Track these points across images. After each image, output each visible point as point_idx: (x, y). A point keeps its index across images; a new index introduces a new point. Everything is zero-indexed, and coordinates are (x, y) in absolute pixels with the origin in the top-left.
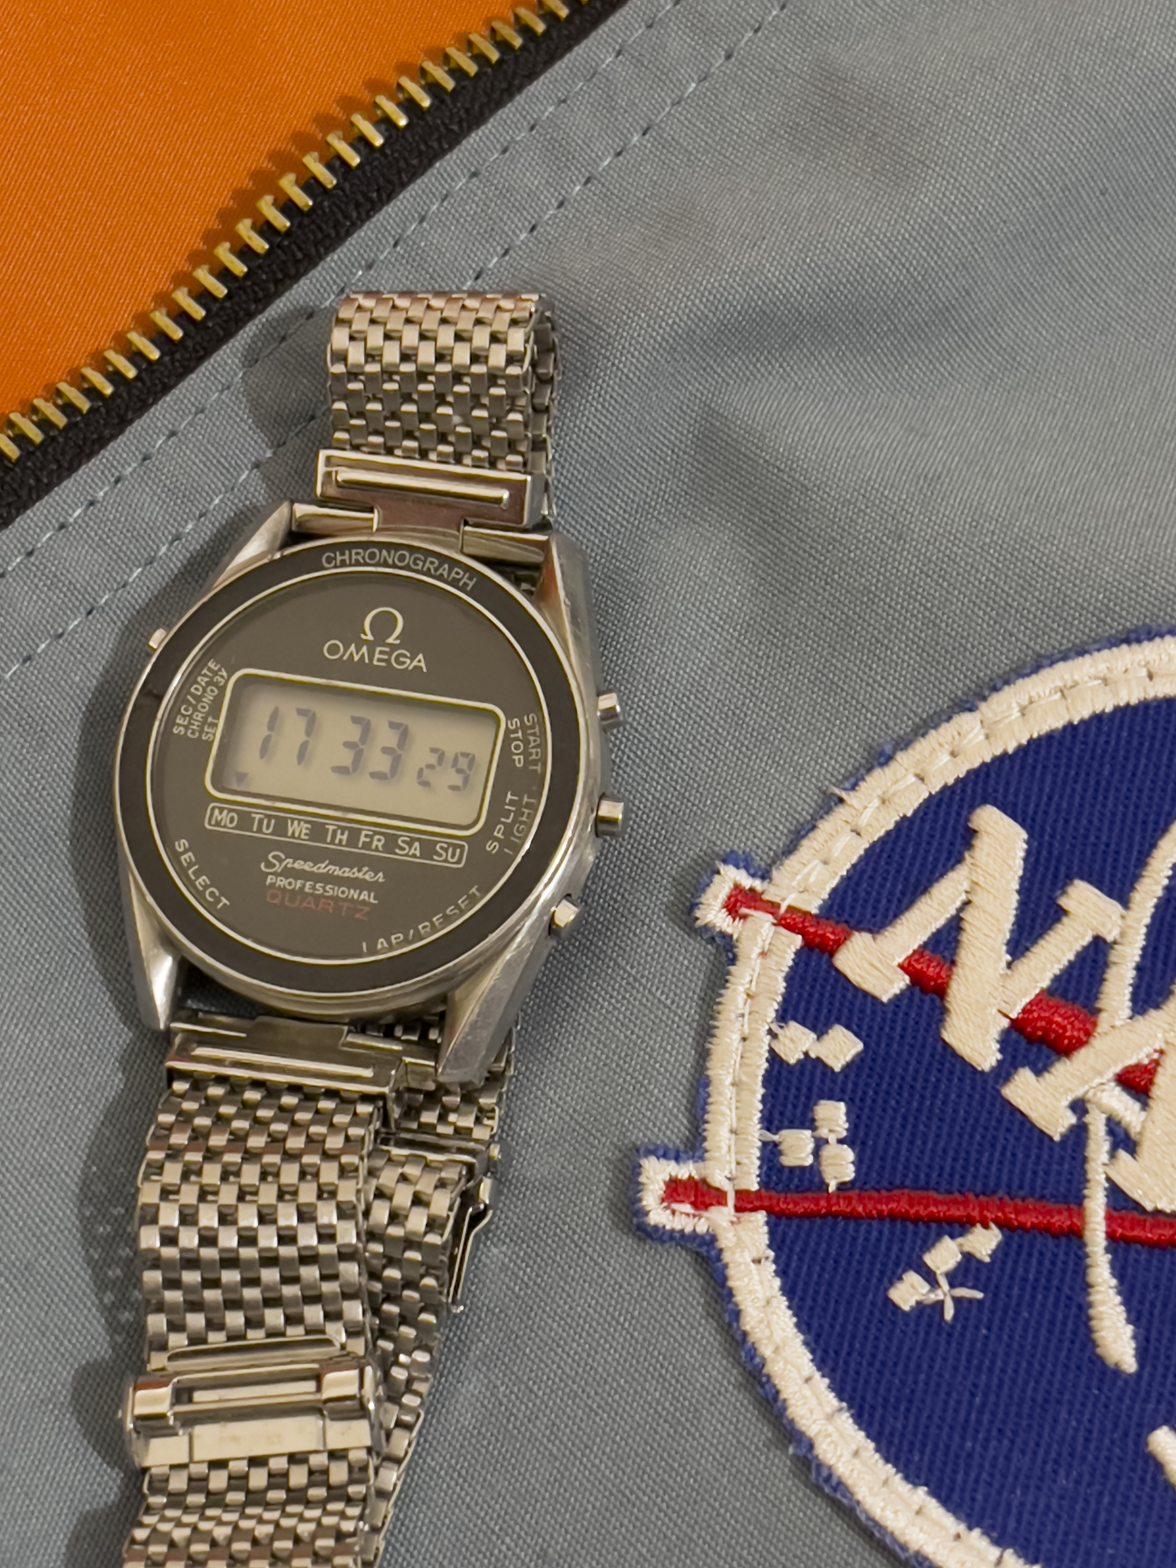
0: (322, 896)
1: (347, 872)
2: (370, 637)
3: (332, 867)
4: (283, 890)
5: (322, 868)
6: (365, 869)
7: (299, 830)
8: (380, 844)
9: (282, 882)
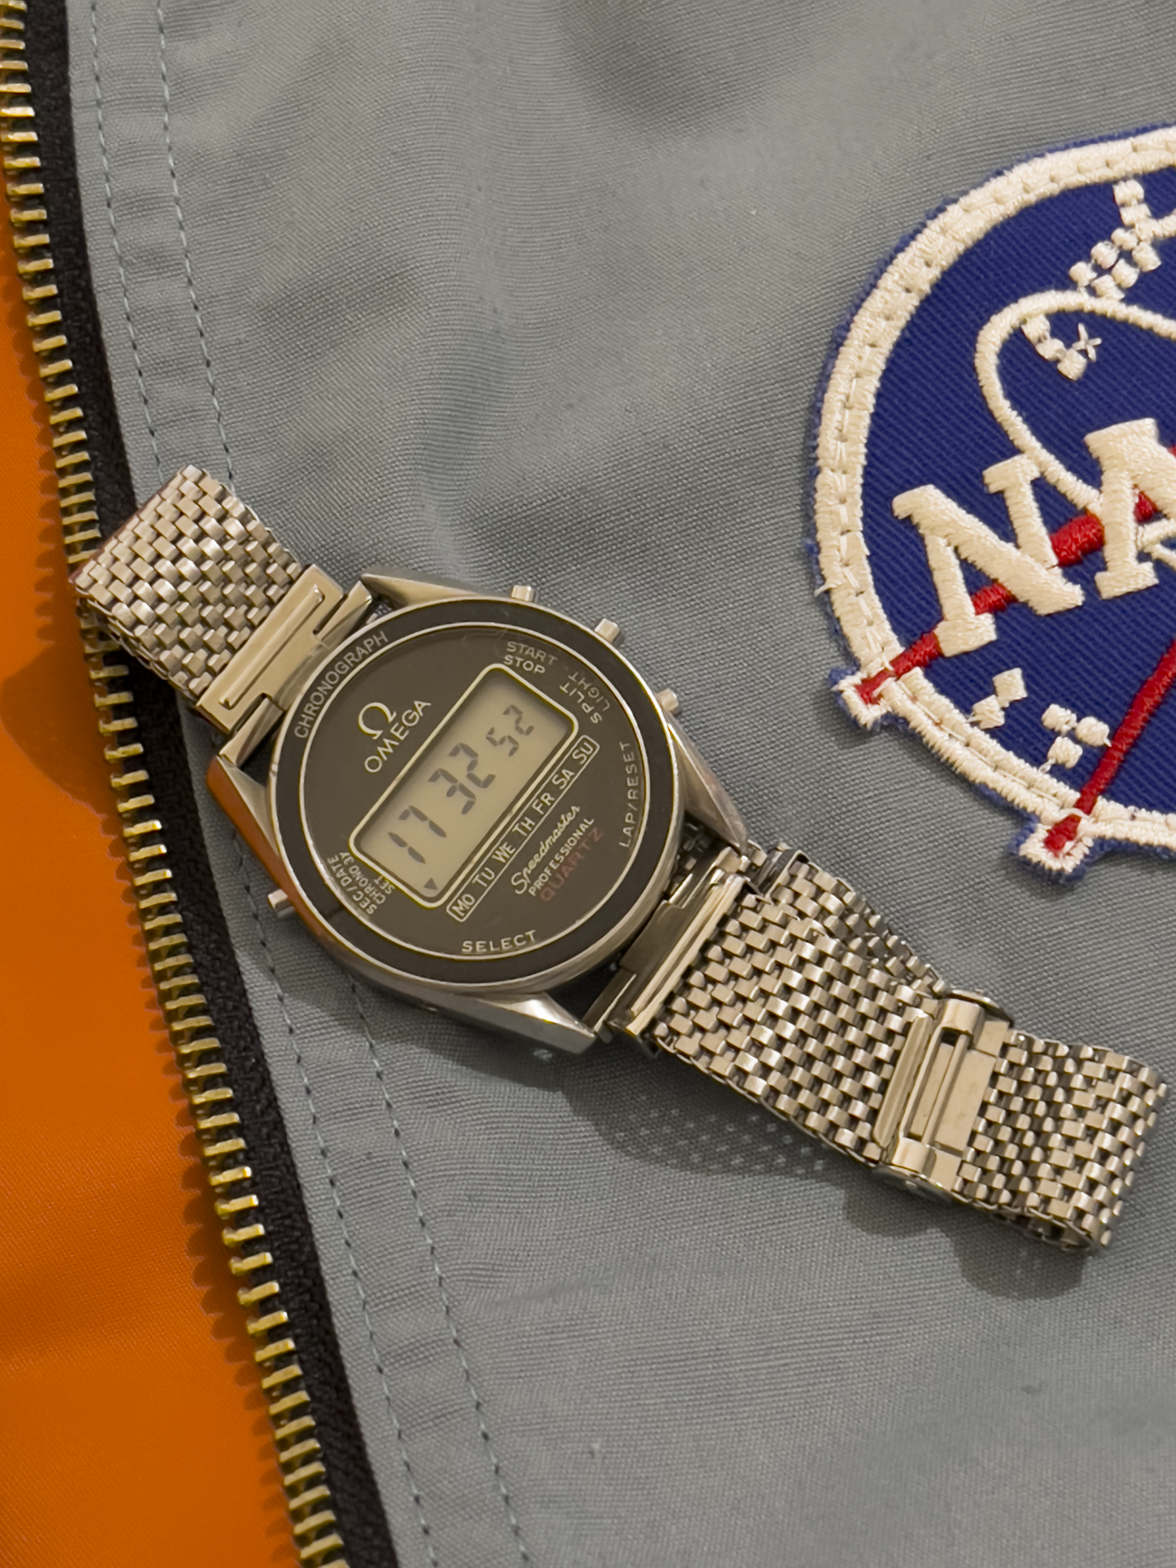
0: (566, 858)
1: (558, 833)
2: (379, 733)
3: (548, 841)
4: (546, 884)
5: (545, 848)
6: (563, 817)
7: (504, 853)
8: (549, 798)
9: (539, 884)
